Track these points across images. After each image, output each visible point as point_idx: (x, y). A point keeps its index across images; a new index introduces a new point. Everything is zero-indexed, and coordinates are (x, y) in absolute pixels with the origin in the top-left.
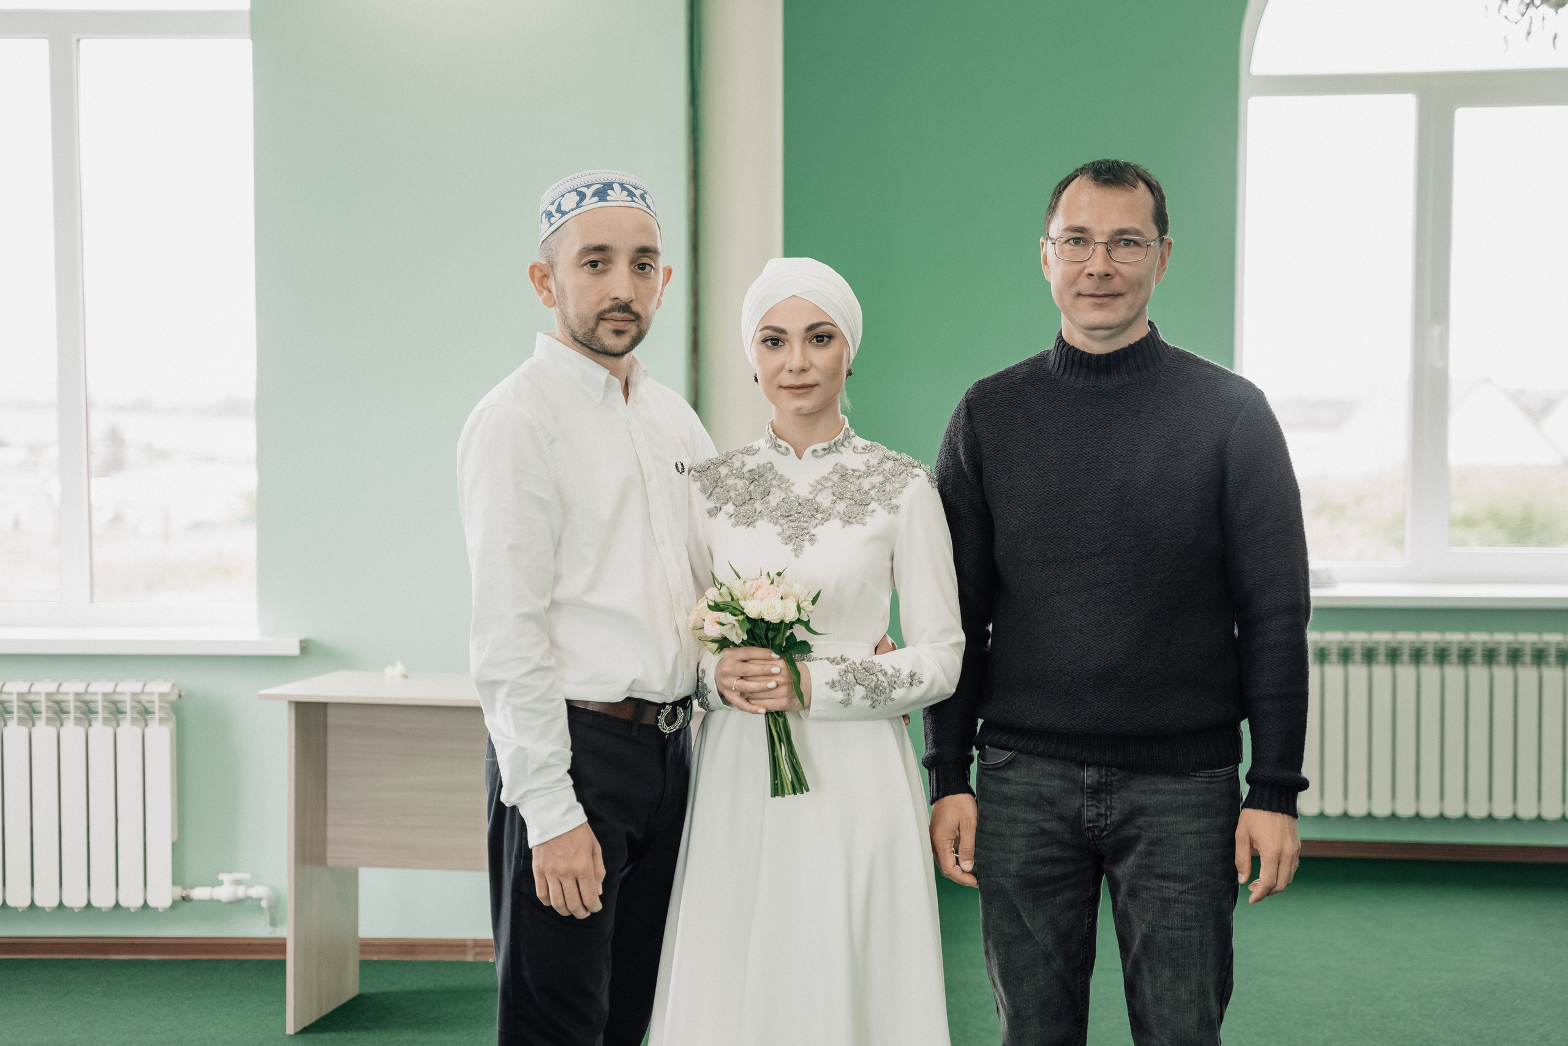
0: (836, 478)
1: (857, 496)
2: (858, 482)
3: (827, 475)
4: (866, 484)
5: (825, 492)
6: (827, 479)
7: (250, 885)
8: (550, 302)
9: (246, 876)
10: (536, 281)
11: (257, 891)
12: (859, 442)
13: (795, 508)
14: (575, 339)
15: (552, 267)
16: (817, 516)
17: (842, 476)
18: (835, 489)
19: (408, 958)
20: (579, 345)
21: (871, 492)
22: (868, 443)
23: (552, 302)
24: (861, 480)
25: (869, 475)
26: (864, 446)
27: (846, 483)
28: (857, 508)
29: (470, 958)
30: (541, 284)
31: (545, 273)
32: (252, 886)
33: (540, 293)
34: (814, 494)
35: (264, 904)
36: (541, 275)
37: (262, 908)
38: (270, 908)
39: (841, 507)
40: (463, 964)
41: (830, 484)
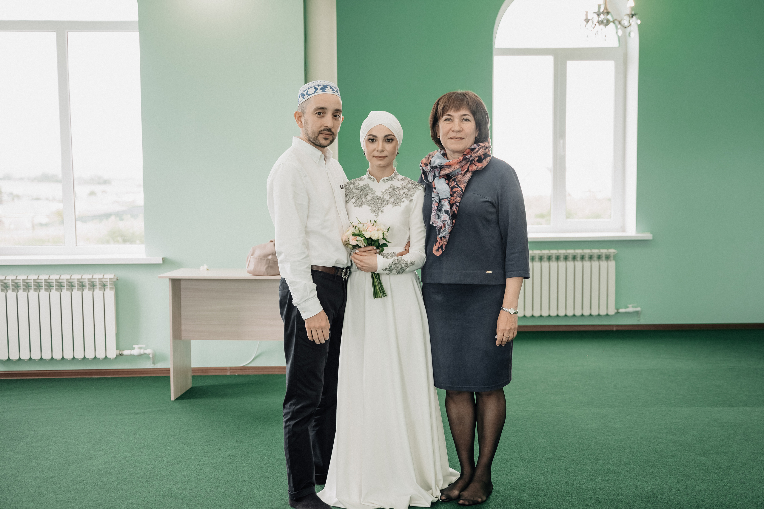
0: (391, 190)
1: (398, 196)
2: (399, 191)
3: (387, 188)
4: (401, 192)
5: (387, 194)
6: (388, 190)
7: (145, 349)
8: (301, 126)
9: (144, 346)
10: (297, 118)
11: (148, 351)
12: (400, 177)
13: (376, 200)
14: (309, 140)
15: (303, 114)
16: (384, 203)
17: (393, 189)
18: (390, 194)
19: (205, 374)
20: (310, 142)
21: (403, 195)
22: (403, 177)
23: (302, 126)
24: (400, 191)
25: (402, 189)
26: (401, 178)
27: (395, 192)
28: (398, 200)
29: (228, 374)
30: (298, 119)
31: (300, 115)
32: (146, 349)
33: (298, 123)
34: (383, 195)
35: (151, 356)
36: (299, 116)
37: (149, 357)
38: (153, 357)
39: (392, 200)
40: (226, 376)
41: (389, 191)
